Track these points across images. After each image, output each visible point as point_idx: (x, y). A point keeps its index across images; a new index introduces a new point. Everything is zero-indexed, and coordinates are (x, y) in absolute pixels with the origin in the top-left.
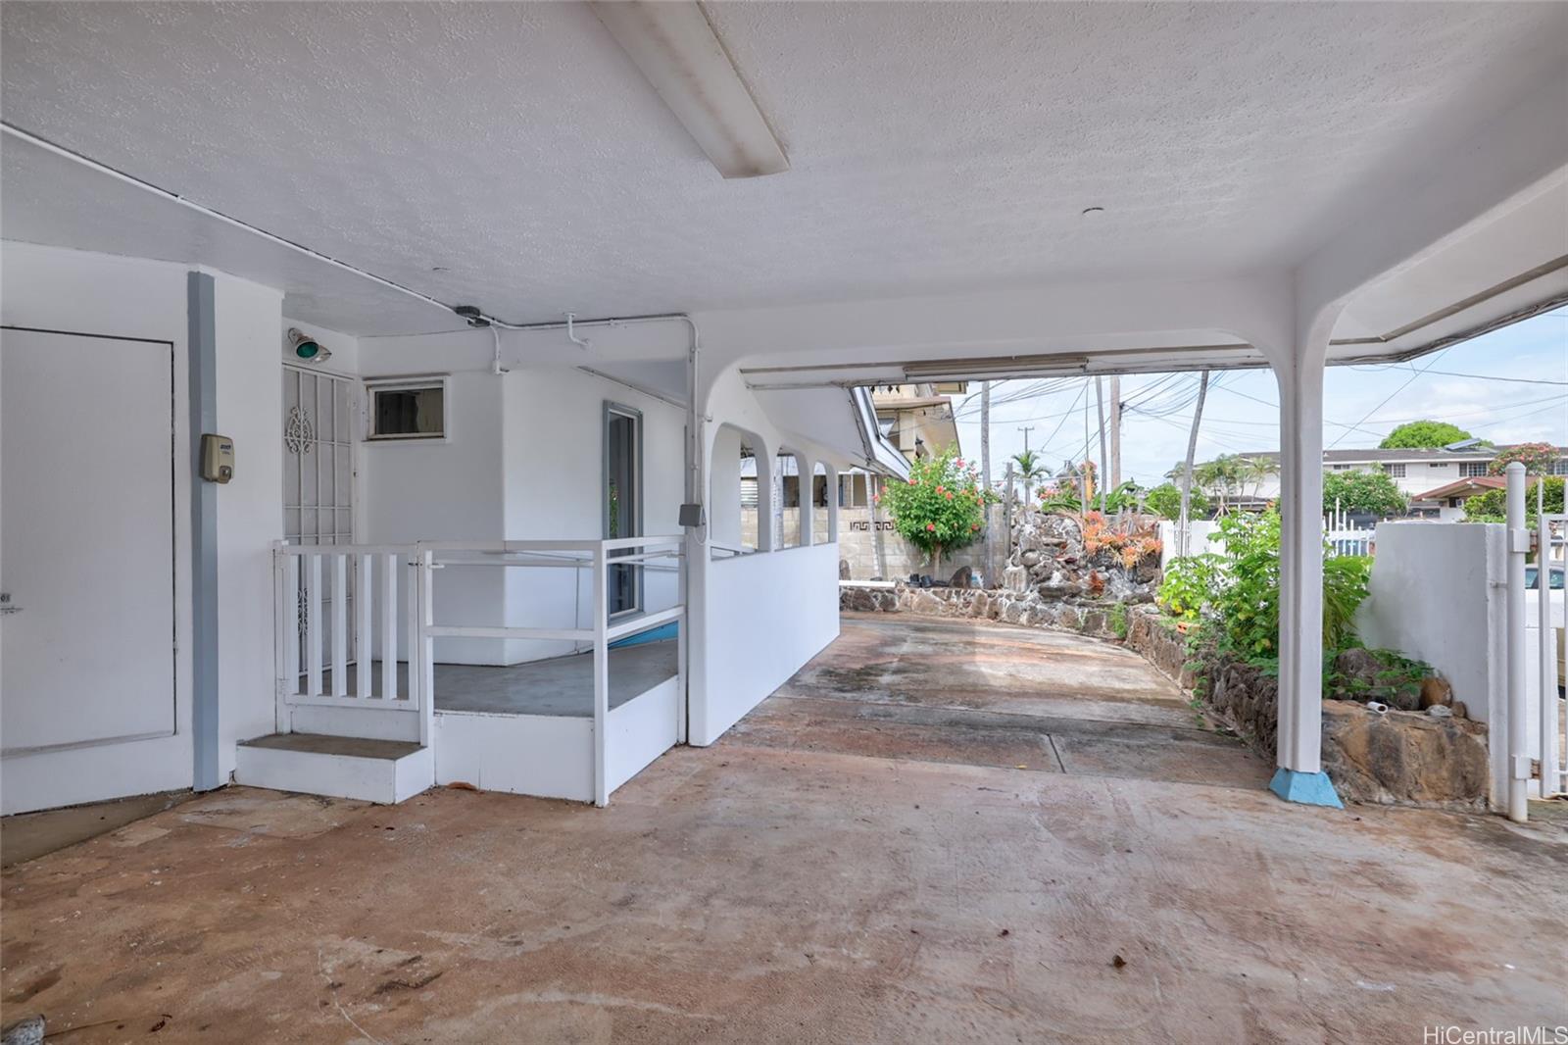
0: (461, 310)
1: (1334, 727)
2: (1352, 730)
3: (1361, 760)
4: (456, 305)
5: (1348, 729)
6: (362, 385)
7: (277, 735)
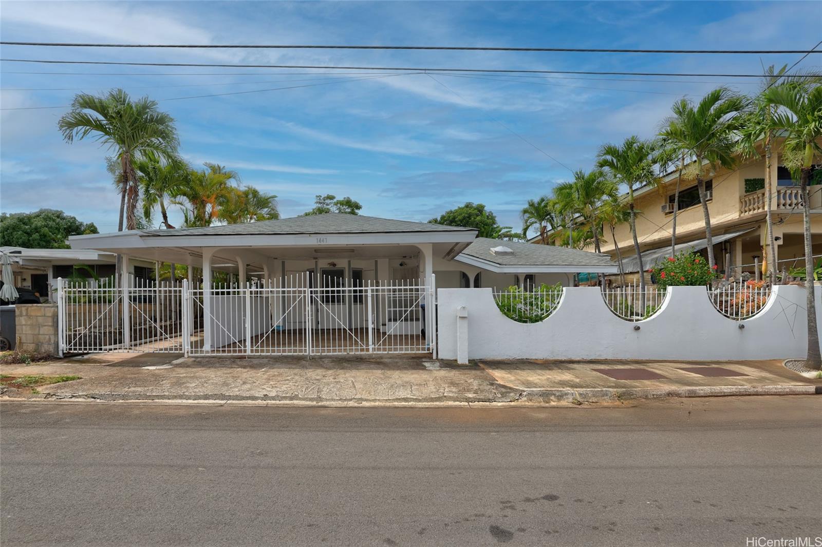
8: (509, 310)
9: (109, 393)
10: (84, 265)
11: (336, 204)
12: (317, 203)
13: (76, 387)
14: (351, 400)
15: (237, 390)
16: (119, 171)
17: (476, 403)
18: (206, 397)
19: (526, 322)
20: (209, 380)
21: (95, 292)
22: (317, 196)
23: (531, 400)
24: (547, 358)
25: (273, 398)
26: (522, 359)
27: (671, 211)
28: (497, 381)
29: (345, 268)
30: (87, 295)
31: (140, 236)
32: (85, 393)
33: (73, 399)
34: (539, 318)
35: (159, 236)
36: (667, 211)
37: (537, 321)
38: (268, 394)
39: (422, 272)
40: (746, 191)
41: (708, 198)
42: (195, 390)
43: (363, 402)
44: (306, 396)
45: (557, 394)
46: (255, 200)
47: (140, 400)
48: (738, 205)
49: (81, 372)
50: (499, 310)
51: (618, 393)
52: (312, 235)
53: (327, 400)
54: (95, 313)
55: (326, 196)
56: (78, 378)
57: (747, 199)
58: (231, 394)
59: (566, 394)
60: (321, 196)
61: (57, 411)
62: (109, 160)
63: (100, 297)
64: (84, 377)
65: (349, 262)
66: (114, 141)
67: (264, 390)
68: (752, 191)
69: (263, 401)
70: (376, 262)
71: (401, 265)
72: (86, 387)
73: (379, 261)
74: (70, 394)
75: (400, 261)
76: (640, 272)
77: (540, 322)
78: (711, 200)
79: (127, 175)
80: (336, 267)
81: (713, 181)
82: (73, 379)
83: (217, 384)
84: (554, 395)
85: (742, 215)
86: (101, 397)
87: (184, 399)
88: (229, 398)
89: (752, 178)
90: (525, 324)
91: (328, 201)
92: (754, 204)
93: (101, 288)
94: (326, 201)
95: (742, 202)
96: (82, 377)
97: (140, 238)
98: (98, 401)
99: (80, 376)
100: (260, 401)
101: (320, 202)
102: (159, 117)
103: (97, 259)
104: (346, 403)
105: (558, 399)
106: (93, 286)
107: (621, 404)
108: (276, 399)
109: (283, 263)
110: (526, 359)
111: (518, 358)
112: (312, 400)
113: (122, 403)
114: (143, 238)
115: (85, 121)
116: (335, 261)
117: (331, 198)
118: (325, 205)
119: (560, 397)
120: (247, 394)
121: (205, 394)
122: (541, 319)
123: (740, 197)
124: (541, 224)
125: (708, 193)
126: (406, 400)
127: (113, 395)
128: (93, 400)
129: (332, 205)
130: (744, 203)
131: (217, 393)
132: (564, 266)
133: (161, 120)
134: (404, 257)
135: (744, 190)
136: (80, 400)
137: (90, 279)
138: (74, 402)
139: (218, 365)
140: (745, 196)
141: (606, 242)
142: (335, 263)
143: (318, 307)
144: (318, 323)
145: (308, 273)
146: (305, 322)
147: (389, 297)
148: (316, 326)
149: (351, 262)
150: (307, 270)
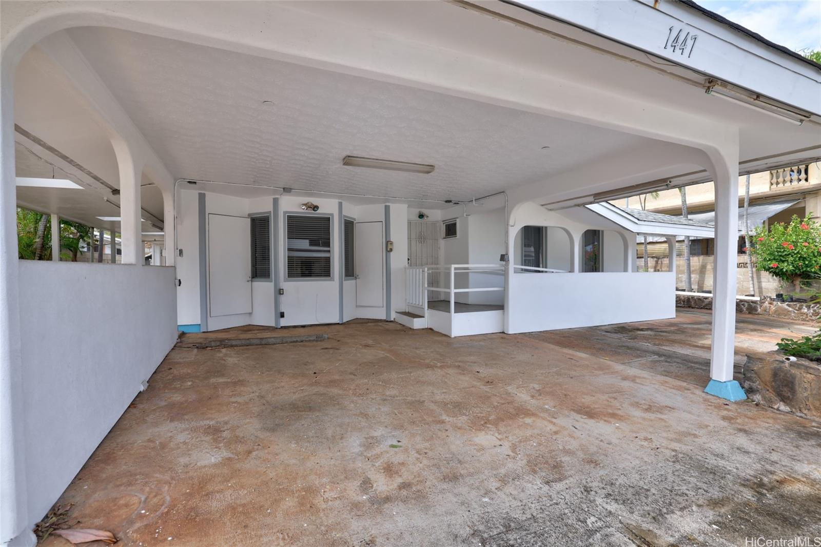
0: (447, 201)
1: (752, 364)
2: (763, 367)
3: (768, 384)
4: (445, 200)
5: (760, 366)
6: (442, 223)
7: (405, 312)
29: (332, 215)
65: (340, 204)
70: (387, 209)
71: (422, 216)
73: (392, 207)
75: (417, 211)
80: (318, 211)
109: (202, 197)
116: (314, 201)
142: (315, 204)
143: (281, 284)
144: (282, 315)
145: (249, 220)
146: (250, 314)
147: (456, 269)
148: (277, 322)
149: (343, 204)
150: (249, 215)
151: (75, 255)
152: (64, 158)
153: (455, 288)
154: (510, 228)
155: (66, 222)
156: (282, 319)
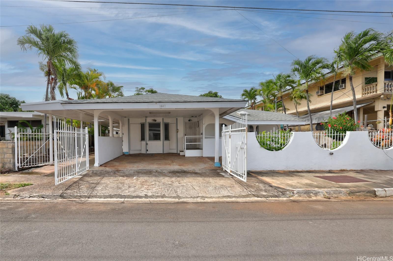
6: (197, 122)
7: (182, 151)
8: (264, 144)
9: (51, 194)
10: (24, 121)
11: (146, 92)
12: (136, 91)
13: (31, 190)
14: (198, 197)
15: (127, 191)
16: (46, 69)
17: (270, 198)
18: (111, 197)
19: (273, 150)
20: (108, 185)
21: (30, 135)
22: (136, 88)
23: (300, 196)
24: (284, 170)
25: (151, 197)
26: (271, 170)
27: (322, 94)
28: (272, 184)
29: (161, 122)
30: (25, 136)
31: (61, 103)
32: (37, 195)
33: (31, 199)
34: (279, 148)
35: (72, 103)
36: (319, 94)
37: (278, 150)
38: (147, 194)
39: (204, 124)
40: (366, 84)
41: (344, 87)
42: (102, 192)
43: (205, 199)
44: (170, 195)
45: (314, 192)
46: (112, 87)
47: (71, 199)
48: (361, 91)
49: (31, 180)
50: (259, 144)
51: (347, 191)
52: (157, 103)
53: (184, 198)
54: (33, 146)
55: (141, 88)
56: (31, 185)
57: (366, 88)
58: (125, 194)
59: (319, 192)
60: (138, 88)
61: (24, 208)
62: (41, 63)
63: (32, 138)
64: (34, 184)
65: (163, 119)
66: (43, 53)
67: (143, 192)
68: (369, 84)
69: (146, 199)
70: (177, 119)
71: (189, 121)
72: (36, 190)
73: (179, 119)
74: (28, 195)
75: (188, 119)
76: (311, 125)
77: (280, 151)
78: (345, 88)
79: (50, 72)
80: (156, 121)
81: (346, 79)
82: (28, 185)
83: (113, 188)
84: (312, 193)
85: (364, 95)
86: (48, 197)
87: (98, 198)
88: (125, 197)
89: (368, 77)
90: (272, 151)
91: (142, 90)
92: (368, 90)
93: (33, 133)
94: (141, 90)
95: (363, 89)
96: (33, 183)
97: (61, 104)
98: (46, 199)
99: (31, 183)
100: (144, 199)
101: (137, 91)
102: (68, 41)
103: (32, 117)
104: (195, 199)
105: (315, 195)
106: (29, 131)
107: (352, 198)
108: (153, 197)
109: (129, 120)
110: (273, 170)
111: (269, 170)
112: (174, 197)
113: (61, 201)
114: (63, 104)
115: (30, 41)
116: (156, 119)
117: (143, 89)
118: (140, 92)
119: (316, 194)
120: (134, 194)
121: (109, 194)
122: (281, 149)
123: (362, 87)
124: (251, 101)
125: (344, 85)
126: (229, 197)
127: (54, 195)
128: (43, 199)
129: (144, 92)
130: (364, 90)
131: (116, 194)
132: (278, 121)
133: (70, 42)
134: (192, 116)
135: (364, 83)
136: (35, 199)
137: (27, 128)
138: (31, 200)
139: (107, 175)
140: (365, 86)
141: (289, 110)
142: (156, 120)
143: (147, 142)
144: (147, 150)
145: (140, 125)
146: (141, 150)
147: (186, 137)
148: (146, 152)
149: (164, 119)
150: (141, 123)
151: (104, 134)
152: (102, 117)
153: (186, 143)
154: (203, 125)
155: (102, 126)
156: (147, 152)
